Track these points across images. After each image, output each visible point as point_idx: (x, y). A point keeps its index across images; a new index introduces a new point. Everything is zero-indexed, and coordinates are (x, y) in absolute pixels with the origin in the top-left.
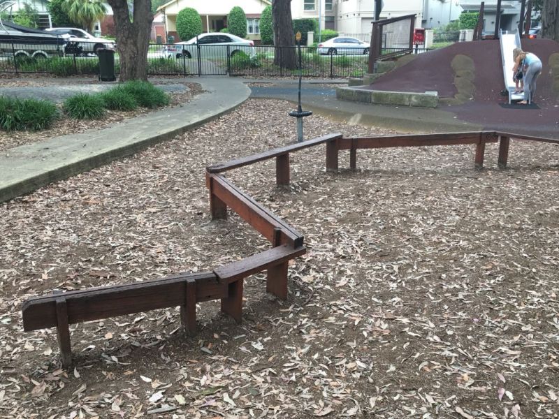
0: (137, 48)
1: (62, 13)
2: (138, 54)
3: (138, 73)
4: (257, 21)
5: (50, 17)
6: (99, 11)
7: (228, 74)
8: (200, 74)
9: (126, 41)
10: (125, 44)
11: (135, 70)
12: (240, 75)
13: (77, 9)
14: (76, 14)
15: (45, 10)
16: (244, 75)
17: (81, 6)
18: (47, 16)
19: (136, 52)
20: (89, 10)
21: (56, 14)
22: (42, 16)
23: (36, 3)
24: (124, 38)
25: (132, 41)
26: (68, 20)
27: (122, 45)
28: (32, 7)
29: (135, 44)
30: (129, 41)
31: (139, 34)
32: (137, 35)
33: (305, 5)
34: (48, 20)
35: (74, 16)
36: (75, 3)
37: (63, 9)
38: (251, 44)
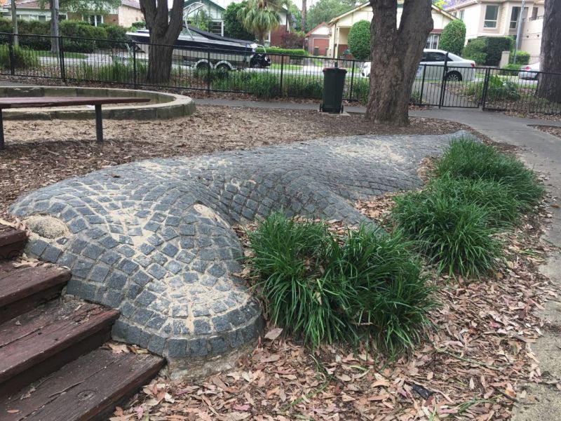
0: (402, 71)
1: (237, 21)
2: (402, 80)
3: (398, 109)
4: (436, 37)
5: (223, 25)
6: (274, 20)
7: (481, 107)
8: (441, 105)
9: (388, 59)
10: (385, 65)
11: (395, 104)
12: (500, 110)
13: (253, 17)
14: (251, 22)
15: (219, 17)
16: (505, 110)
17: (257, 14)
18: (221, 23)
19: (400, 77)
20: (264, 19)
21: (230, 21)
22: (215, 23)
23: (212, 10)
24: (385, 55)
25: (397, 60)
26: (242, 29)
27: (380, 66)
28: (207, 13)
29: (400, 65)
30: (393, 60)
31: (410, 49)
32: (404, 52)
33: (486, 22)
34: (220, 28)
35: (248, 25)
36: (251, 11)
37: (238, 17)
38: (473, 65)
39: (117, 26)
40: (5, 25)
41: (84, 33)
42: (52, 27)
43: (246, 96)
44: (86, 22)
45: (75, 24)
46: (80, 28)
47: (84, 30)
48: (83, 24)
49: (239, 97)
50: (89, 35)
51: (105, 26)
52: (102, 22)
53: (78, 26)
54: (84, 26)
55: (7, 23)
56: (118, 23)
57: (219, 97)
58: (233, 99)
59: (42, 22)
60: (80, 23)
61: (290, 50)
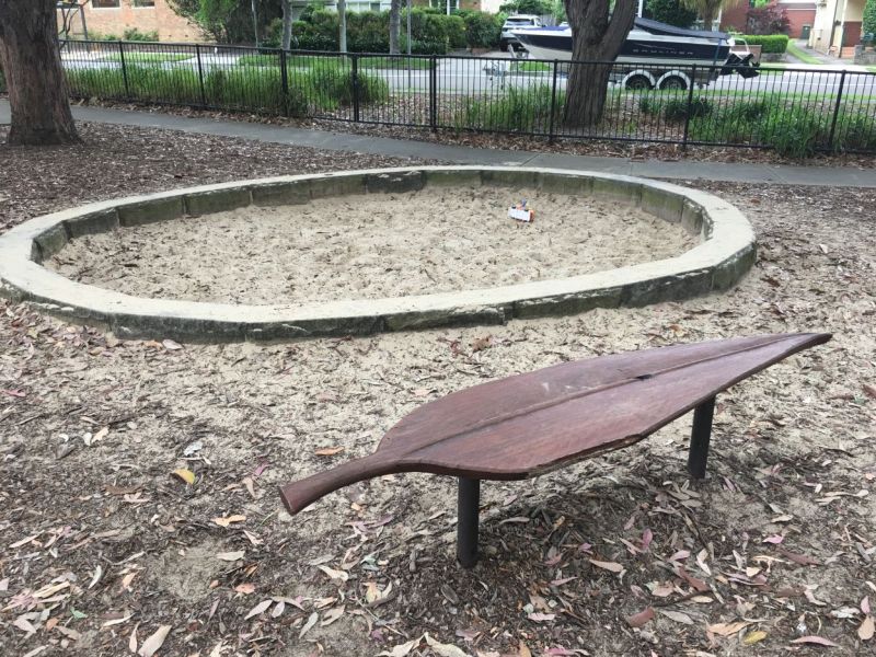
26: (676, 5)
39: (481, 13)
40: (328, 21)
41: (434, 28)
42: (391, 21)
43: (757, 153)
44: (434, 9)
45: (421, 14)
46: (429, 19)
47: (434, 22)
48: (432, 12)
49: (743, 155)
50: (440, 29)
51: (463, 14)
52: (458, 7)
53: (426, 16)
54: (434, 17)
55: (330, 17)
56: (479, 7)
57: (704, 156)
58: (732, 160)
59: (375, 12)
60: (427, 12)
61: (761, 37)
